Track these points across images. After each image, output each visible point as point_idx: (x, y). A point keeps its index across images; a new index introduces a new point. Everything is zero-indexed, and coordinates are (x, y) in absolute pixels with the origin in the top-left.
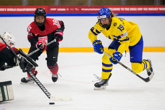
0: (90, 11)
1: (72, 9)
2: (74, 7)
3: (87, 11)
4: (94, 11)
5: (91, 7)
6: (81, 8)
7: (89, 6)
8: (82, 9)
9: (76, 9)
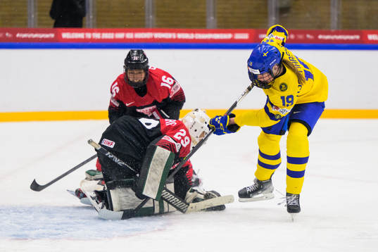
0: (336, 41)
1: (301, 37)
2: (305, 33)
3: (329, 41)
4: (343, 41)
5: (337, 33)
6: (318, 35)
7: (333, 30)
8: (320, 37)
9: (308, 36)
